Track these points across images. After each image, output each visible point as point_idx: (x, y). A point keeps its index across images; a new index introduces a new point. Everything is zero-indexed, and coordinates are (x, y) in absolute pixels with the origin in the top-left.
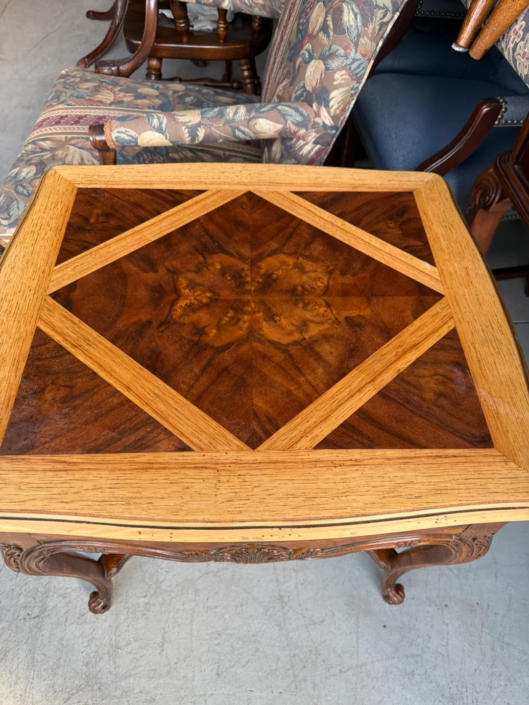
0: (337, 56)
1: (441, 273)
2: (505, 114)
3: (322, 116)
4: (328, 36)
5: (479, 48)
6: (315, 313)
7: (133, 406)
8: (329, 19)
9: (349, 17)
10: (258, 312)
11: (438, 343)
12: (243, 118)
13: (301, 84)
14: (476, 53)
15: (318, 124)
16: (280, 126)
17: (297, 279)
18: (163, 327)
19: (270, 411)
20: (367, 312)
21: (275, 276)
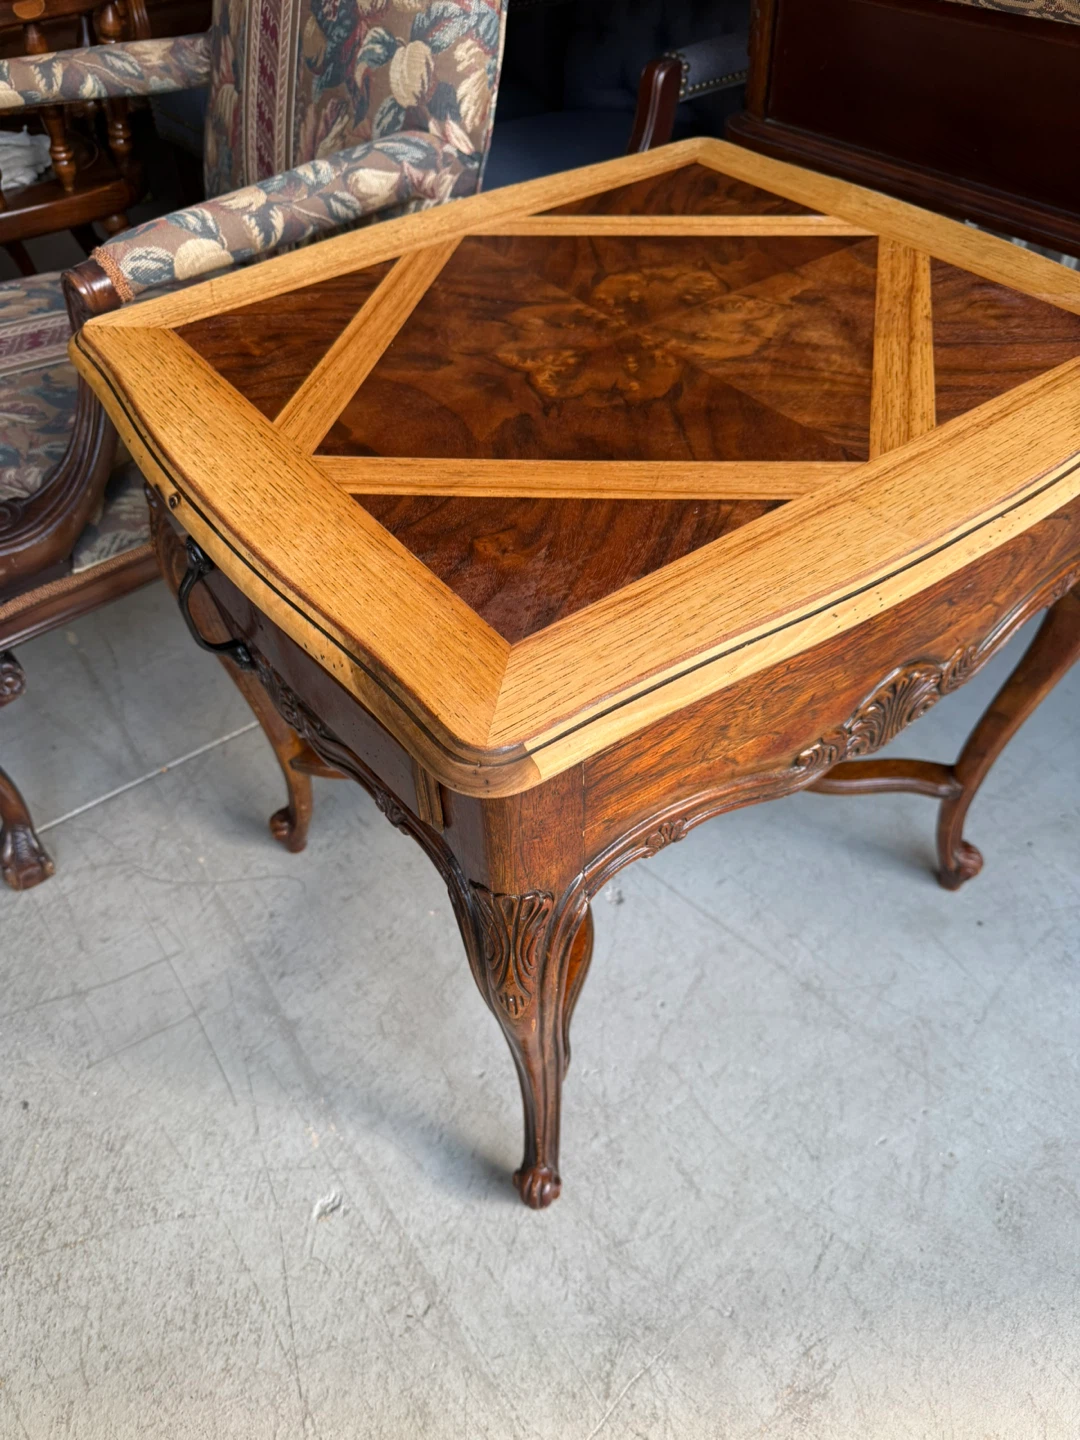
0: (449, 19)
1: (842, 217)
2: (688, 76)
3: (454, 140)
6: (745, 310)
7: (637, 502)
11: (934, 276)
12: (332, 178)
13: (387, 103)
15: (451, 155)
16: (395, 176)
17: (671, 290)
18: (554, 411)
19: (831, 419)
20: (809, 284)
21: (634, 299)
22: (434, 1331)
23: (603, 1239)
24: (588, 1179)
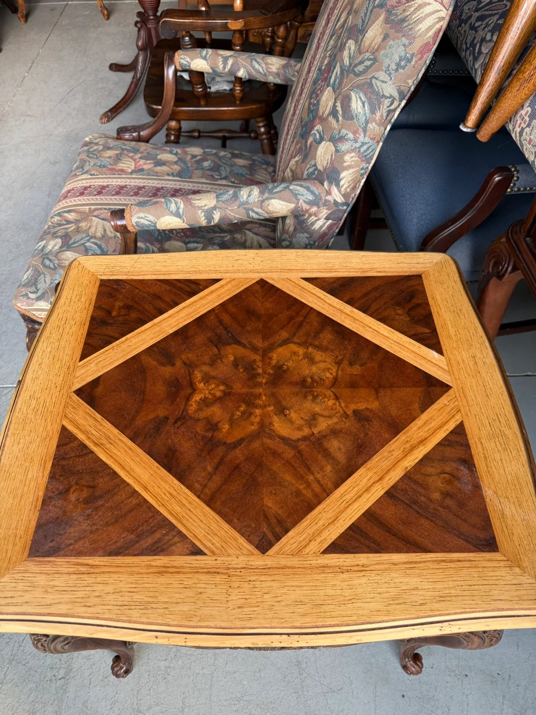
0: (347, 140)
1: (449, 362)
2: (517, 183)
3: (333, 193)
4: (338, 121)
5: (486, 132)
6: (324, 406)
7: (151, 507)
8: (338, 104)
9: (357, 105)
10: (269, 406)
11: (445, 439)
12: (256, 200)
13: (313, 163)
14: (484, 135)
15: (330, 201)
16: (292, 206)
17: (307, 370)
18: (179, 423)
19: (280, 512)
20: (374, 405)
21: (285, 367)
22: (58, 689)
23: (135, 704)
24: (149, 675)
